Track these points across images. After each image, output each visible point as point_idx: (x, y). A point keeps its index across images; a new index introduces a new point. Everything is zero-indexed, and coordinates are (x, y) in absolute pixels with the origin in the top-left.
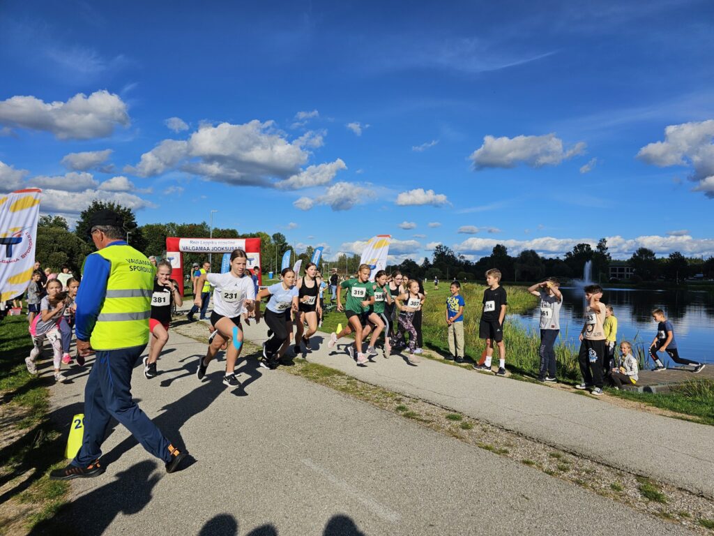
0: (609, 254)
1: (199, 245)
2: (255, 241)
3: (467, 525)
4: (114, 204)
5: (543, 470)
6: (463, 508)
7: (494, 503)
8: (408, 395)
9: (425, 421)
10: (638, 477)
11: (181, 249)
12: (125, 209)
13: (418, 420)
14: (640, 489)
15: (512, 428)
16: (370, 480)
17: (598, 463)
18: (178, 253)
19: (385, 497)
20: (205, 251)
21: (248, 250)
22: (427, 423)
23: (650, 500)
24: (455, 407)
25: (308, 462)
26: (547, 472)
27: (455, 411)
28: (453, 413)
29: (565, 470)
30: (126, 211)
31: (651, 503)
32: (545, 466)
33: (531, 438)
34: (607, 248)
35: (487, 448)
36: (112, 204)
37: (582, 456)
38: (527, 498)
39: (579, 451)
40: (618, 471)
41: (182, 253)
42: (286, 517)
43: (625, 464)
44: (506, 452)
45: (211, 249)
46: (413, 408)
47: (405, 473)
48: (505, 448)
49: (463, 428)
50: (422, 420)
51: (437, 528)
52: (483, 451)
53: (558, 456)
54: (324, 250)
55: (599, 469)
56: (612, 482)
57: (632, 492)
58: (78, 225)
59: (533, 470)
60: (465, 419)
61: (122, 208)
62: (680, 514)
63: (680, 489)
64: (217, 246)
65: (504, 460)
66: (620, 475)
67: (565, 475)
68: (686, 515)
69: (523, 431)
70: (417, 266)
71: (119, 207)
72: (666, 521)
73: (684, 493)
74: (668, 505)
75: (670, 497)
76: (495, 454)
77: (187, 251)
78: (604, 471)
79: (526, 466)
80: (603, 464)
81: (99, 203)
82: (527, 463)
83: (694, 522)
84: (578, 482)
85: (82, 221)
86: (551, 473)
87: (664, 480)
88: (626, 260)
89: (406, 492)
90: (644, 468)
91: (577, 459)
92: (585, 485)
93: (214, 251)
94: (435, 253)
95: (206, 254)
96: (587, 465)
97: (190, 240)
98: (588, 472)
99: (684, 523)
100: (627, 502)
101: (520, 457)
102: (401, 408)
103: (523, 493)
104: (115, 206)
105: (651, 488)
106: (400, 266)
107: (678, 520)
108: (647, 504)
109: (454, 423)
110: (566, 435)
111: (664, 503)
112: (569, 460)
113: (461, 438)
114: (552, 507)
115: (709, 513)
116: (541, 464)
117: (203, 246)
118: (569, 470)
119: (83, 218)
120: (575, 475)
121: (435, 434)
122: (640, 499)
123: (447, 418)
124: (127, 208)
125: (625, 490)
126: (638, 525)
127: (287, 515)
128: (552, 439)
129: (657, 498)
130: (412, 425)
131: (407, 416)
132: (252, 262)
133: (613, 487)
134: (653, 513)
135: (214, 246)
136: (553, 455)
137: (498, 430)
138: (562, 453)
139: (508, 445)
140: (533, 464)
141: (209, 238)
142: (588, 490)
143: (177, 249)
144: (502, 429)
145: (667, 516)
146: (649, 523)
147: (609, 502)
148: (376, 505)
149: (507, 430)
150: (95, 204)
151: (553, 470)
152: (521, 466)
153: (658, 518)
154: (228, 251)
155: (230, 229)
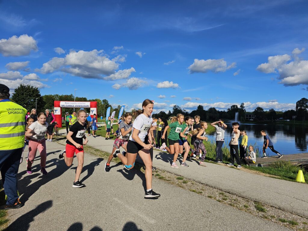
0: (245, 109)
1: (69, 104)
2: (94, 103)
3: (184, 224)
4: (30, 86)
5: (216, 200)
6: (183, 217)
7: (196, 214)
8: (161, 169)
9: (168, 180)
10: (255, 202)
11: (61, 106)
12: (35, 88)
13: (165, 180)
14: (256, 207)
15: (204, 182)
16: (143, 206)
17: (239, 196)
18: (60, 108)
19: (150, 213)
20: (72, 107)
21: (91, 106)
22: (168, 181)
23: (260, 211)
24: (180, 174)
25: (116, 199)
26: (218, 201)
27: (180, 176)
28: (180, 177)
29: (225, 199)
30: (36, 89)
31: (260, 213)
32: (217, 198)
33: (212, 187)
34: (244, 107)
35: (193, 191)
36: (29, 85)
37: (232, 194)
38: (209, 212)
39: (231, 192)
40: (247, 200)
41: (61, 108)
42: (106, 224)
43: (250, 196)
44: (201, 192)
45: (74, 106)
46: (163, 175)
47: (158, 203)
48: (201, 191)
49: (184, 183)
50: (166, 180)
51: (172, 226)
52: (191, 193)
53: (223, 194)
54: (125, 107)
55: (239, 199)
56: (244, 204)
57: (252, 208)
58: (13, 95)
59: (212, 200)
60: (185, 179)
61: (34, 88)
62: (271, 217)
63: (271, 206)
64: (77, 105)
65: (200, 196)
66: (248, 201)
67: (225, 202)
68: (274, 217)
69: (209, 183)
70: (166, 114)
71: (32, 87)
72: (265, 219)
73: (273, 208)
74: (267, 213)
75: (268, 210)
76: (196, 194)
77: (64, 107)
78: (241, 200)
79: (209, 198)
80: (241, 197)
81: (23, 85)
82: (210, 197)
83: (277, 220)
84: (231, 205)
85: (15, 93)
86: (220, 201)
87: (265, 203)
88: (252, 112)
89: (159, 211)
90: (257, 198)
91: (230, 195)
92: (234, 206)
93: (76, 107)
94: (174, 109)
95: (72, 108)
96: (235, 197)
97: (65, 102)
98: (235, 200)
99: (273, 220)
100: (250, 212)
101: (207, 195)
102: (158, 175)
103: (208, 210)
104: (31, 87)
105: (260, 206)
106: (158, 114)
107: (270, 219)
108: (258, 213)
109: (180, 181)
110: (226, 185)
111: (265, 212)
112: (227, 196)
113: (183, 187)
114: (220, 215)
115: (283, 216)
116: (216, 197)
117: (71, 105)
118: (227, 199)
119: (15, 92)
120: (229, 201)
121: (172, 186)
122: (255, 211)
123: (177, 179)
124: (36, 87)
125: (249, 207)
126: (254, 222)
127: (106, 223)
128: (220, 187)
129: (262, 210)
130: (162, 182)
131: (160, 178)
132: (93, 112)
133: (245, 206)
134: (260, 217)
135: (76, 105)
136: (220, 194)
137: (198, 184)
138: (224, 193)
139: (203, 190)
140: (212, 197)
141: (74, 101)
142: (234, 208)
143: (59, 106)
144: (200, 183)
145: (266, 217)
146: (259, 221)
147: (243, 212)
148: (146, 217)
149: (202, 183)
150: (21, 86)
151: (221, 200)
152: (207, 198)
153: (262, 219)
154: (82, 107)
155: (84, 97)
